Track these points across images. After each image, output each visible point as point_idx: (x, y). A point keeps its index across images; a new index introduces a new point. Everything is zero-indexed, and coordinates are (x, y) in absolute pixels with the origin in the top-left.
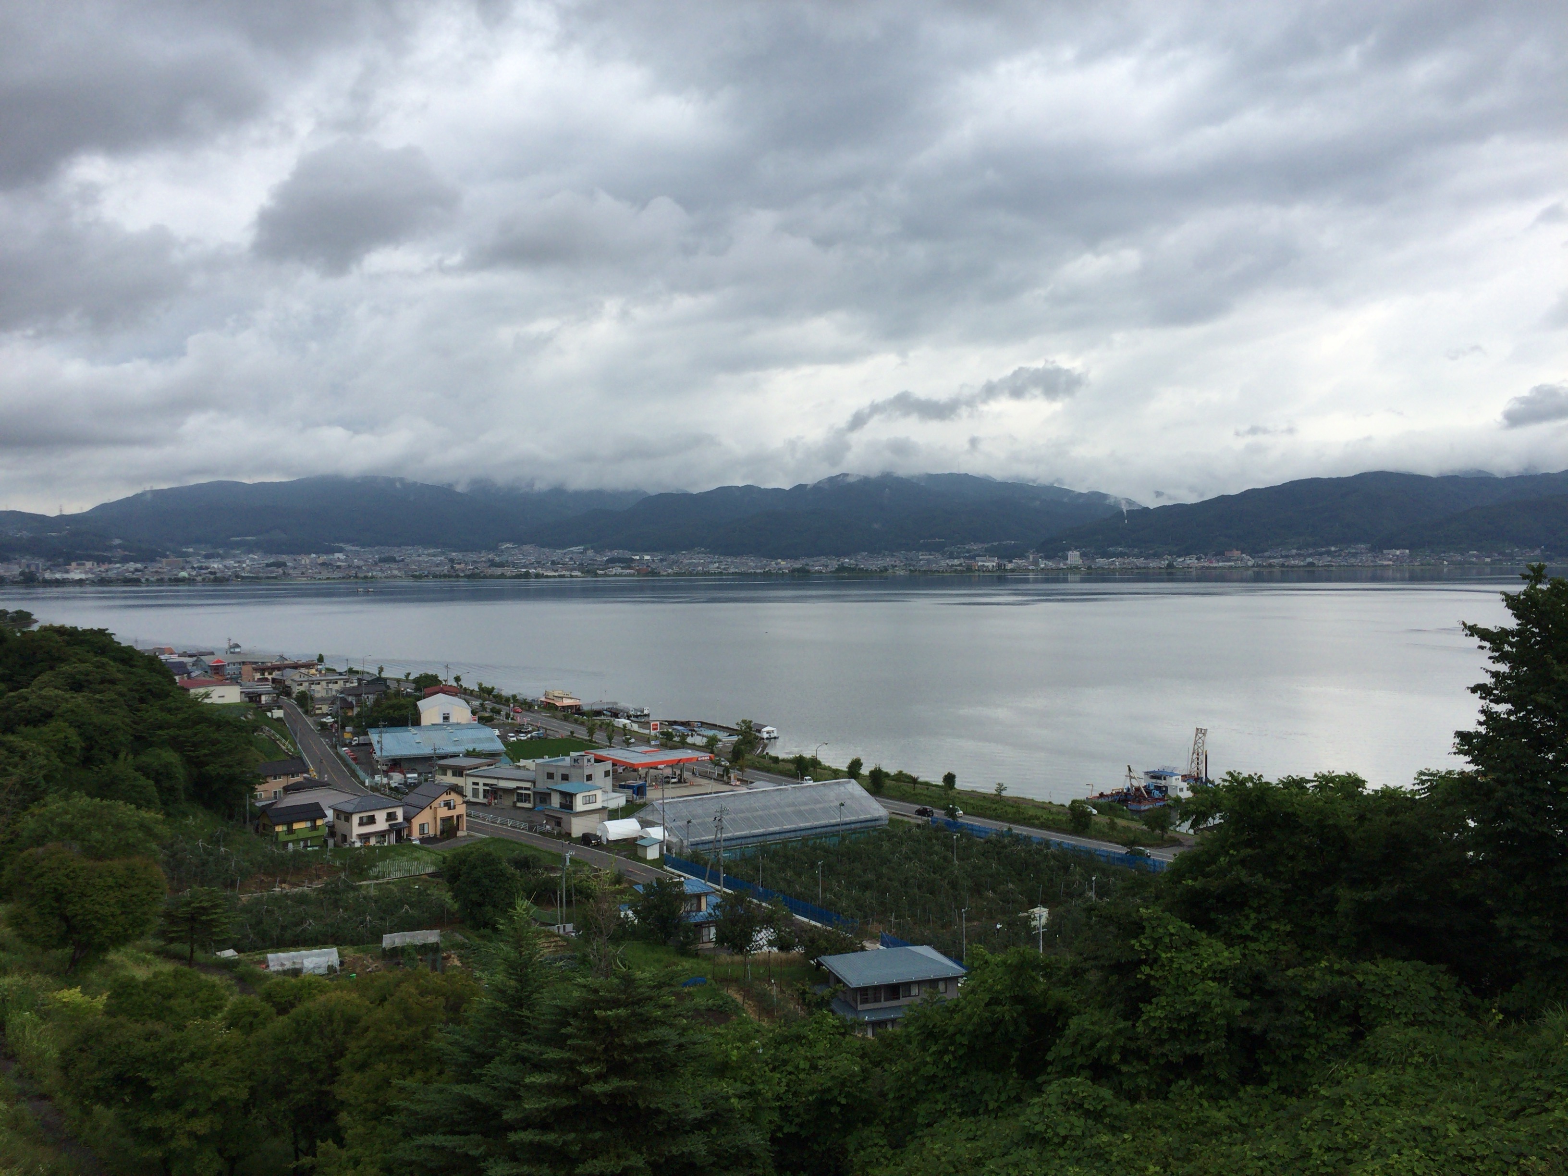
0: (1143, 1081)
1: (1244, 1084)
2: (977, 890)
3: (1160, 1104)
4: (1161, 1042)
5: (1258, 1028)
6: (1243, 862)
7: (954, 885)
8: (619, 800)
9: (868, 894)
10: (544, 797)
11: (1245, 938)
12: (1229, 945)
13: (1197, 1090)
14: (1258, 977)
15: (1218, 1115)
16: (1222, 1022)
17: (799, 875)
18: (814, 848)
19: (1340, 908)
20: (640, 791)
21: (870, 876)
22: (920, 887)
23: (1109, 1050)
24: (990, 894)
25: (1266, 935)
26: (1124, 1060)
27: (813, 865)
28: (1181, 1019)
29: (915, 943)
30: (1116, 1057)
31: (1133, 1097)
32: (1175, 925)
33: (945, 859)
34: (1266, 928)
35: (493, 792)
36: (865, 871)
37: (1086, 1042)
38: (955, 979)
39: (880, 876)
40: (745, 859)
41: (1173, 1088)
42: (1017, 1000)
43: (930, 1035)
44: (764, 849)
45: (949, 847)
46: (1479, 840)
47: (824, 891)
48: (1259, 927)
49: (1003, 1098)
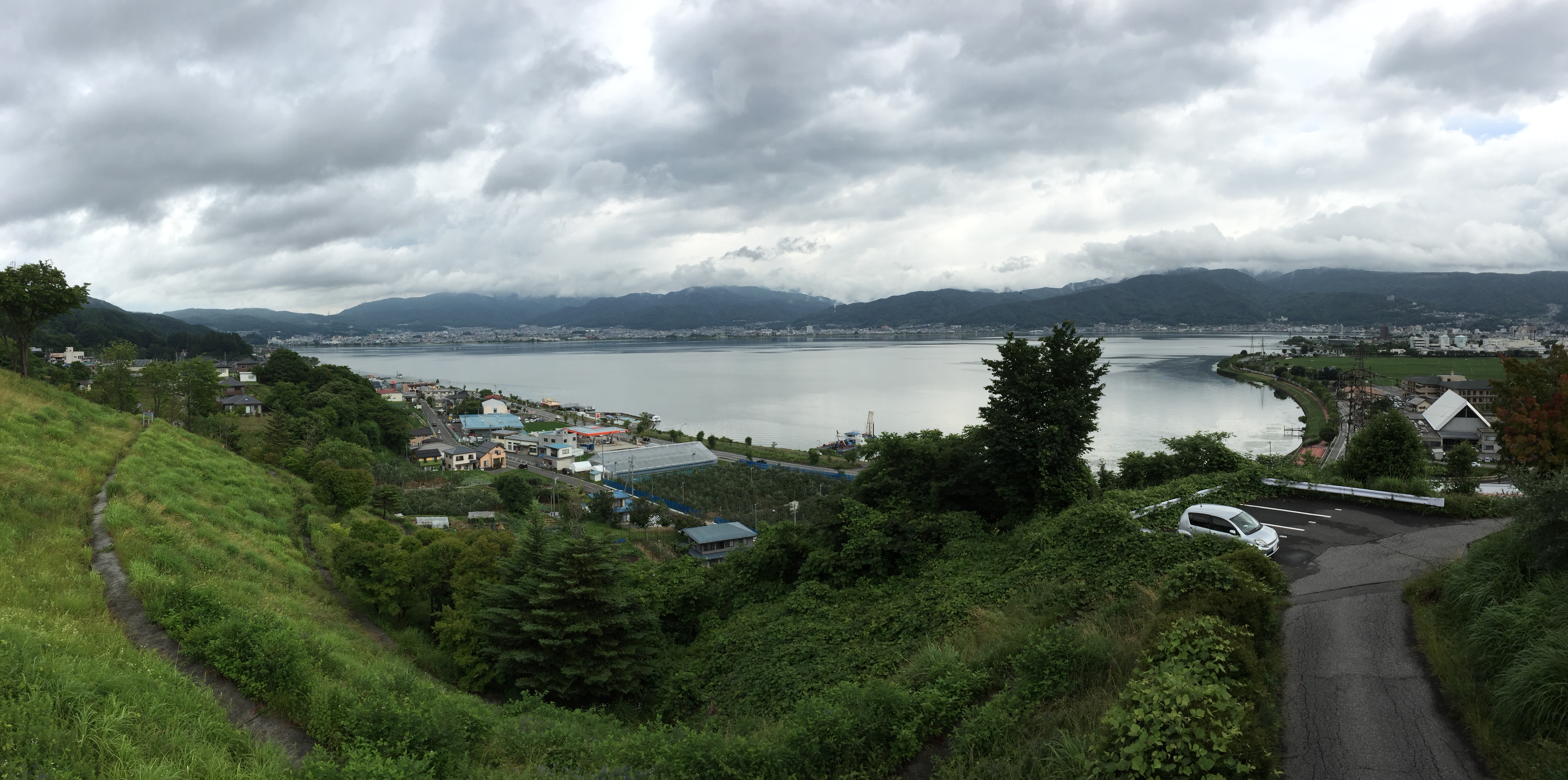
0: (843, 579)
1: (890, 576)
2: (763, 494)
3: (851, 589)
4: (852, 560)
5: (895, 549)
6: (889, 474)
7: (751, 492)
8: (580, 452)
9: (707, 498)
10: (543, 450)
11: (890, 509)
12: (883, 512)
13: (868, 580)
14: (896, 526)
15: (877, 591)
16: (879, 548)
17: (673, 489)
18: (680, 476)
19: (933, 490)
20: (591, 447)
21: (709, 489)
22: (734, 493)
23: (828, 567)
24: (769, 496)
25: (900, 506)
26: (834, 571)
27: (679, 484)
28: (860, 549)
29: (731, 521)
30: (831, 570)
31: (839, 588)
32: (858, 506)
33: (746, 479)
34: (900, 503)
35: (518, 447)
36: (706, 487)
37: (817, 564)
38: (752, 538)
39: (713, 489)
40: (645, 482)
41: (858, 581)
42: (782, 546)
43: (740, 565)
44: (654, 477)
45: (748, 473)
46: (989, 455)
47: (685, 497)
48: (896, 503)
49: (776, 593)
